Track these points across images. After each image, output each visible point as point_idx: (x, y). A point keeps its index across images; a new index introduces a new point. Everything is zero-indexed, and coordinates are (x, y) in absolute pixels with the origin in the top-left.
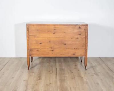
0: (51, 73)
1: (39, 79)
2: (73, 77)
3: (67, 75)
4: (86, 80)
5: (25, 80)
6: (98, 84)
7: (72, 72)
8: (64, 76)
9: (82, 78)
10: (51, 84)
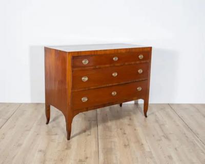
0: (88, 135)
1: (67, 149)
2: (127, 144)
3: (116, 140)
4: (149, 150)
5: (41, 151)
6: (170, 157)
7: (125, 134)
8: (111, 142)
9: (142, 144)
10: (87, 158)
